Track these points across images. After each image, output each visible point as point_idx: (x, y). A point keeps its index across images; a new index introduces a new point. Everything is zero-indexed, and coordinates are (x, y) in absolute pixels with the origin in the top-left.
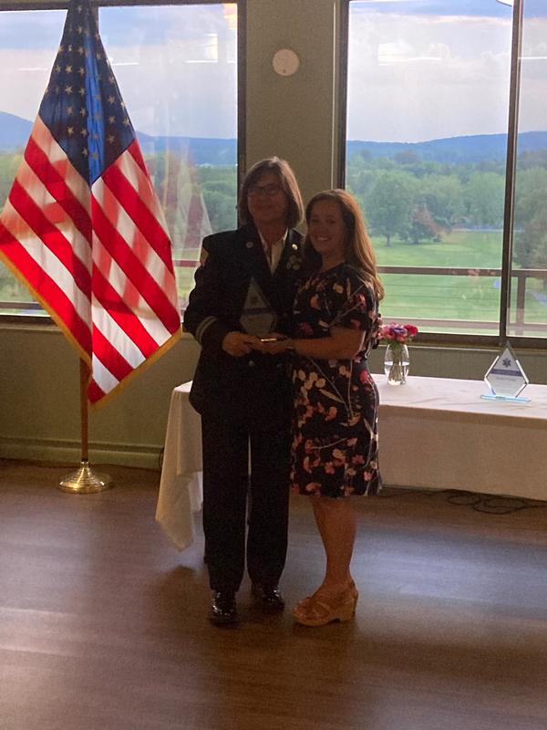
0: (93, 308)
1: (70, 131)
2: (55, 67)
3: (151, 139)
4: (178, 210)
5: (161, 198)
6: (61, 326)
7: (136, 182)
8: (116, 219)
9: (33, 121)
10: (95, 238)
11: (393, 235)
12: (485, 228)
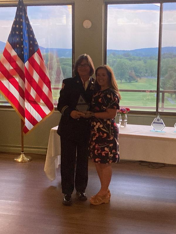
0: (25, 103)
1: (18, 46)
2: (13, 25)
3: (44, 49)
4: (53, 71)
5: (47, 68)
6: (15, 109)
7: (39, 62)
8: (33, 74)
9: (6, 43)
10: (26, 80)
11: (123, 80)
12: (152, 77)
